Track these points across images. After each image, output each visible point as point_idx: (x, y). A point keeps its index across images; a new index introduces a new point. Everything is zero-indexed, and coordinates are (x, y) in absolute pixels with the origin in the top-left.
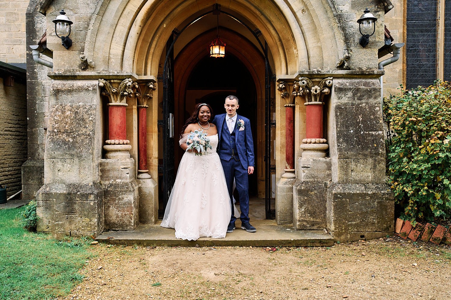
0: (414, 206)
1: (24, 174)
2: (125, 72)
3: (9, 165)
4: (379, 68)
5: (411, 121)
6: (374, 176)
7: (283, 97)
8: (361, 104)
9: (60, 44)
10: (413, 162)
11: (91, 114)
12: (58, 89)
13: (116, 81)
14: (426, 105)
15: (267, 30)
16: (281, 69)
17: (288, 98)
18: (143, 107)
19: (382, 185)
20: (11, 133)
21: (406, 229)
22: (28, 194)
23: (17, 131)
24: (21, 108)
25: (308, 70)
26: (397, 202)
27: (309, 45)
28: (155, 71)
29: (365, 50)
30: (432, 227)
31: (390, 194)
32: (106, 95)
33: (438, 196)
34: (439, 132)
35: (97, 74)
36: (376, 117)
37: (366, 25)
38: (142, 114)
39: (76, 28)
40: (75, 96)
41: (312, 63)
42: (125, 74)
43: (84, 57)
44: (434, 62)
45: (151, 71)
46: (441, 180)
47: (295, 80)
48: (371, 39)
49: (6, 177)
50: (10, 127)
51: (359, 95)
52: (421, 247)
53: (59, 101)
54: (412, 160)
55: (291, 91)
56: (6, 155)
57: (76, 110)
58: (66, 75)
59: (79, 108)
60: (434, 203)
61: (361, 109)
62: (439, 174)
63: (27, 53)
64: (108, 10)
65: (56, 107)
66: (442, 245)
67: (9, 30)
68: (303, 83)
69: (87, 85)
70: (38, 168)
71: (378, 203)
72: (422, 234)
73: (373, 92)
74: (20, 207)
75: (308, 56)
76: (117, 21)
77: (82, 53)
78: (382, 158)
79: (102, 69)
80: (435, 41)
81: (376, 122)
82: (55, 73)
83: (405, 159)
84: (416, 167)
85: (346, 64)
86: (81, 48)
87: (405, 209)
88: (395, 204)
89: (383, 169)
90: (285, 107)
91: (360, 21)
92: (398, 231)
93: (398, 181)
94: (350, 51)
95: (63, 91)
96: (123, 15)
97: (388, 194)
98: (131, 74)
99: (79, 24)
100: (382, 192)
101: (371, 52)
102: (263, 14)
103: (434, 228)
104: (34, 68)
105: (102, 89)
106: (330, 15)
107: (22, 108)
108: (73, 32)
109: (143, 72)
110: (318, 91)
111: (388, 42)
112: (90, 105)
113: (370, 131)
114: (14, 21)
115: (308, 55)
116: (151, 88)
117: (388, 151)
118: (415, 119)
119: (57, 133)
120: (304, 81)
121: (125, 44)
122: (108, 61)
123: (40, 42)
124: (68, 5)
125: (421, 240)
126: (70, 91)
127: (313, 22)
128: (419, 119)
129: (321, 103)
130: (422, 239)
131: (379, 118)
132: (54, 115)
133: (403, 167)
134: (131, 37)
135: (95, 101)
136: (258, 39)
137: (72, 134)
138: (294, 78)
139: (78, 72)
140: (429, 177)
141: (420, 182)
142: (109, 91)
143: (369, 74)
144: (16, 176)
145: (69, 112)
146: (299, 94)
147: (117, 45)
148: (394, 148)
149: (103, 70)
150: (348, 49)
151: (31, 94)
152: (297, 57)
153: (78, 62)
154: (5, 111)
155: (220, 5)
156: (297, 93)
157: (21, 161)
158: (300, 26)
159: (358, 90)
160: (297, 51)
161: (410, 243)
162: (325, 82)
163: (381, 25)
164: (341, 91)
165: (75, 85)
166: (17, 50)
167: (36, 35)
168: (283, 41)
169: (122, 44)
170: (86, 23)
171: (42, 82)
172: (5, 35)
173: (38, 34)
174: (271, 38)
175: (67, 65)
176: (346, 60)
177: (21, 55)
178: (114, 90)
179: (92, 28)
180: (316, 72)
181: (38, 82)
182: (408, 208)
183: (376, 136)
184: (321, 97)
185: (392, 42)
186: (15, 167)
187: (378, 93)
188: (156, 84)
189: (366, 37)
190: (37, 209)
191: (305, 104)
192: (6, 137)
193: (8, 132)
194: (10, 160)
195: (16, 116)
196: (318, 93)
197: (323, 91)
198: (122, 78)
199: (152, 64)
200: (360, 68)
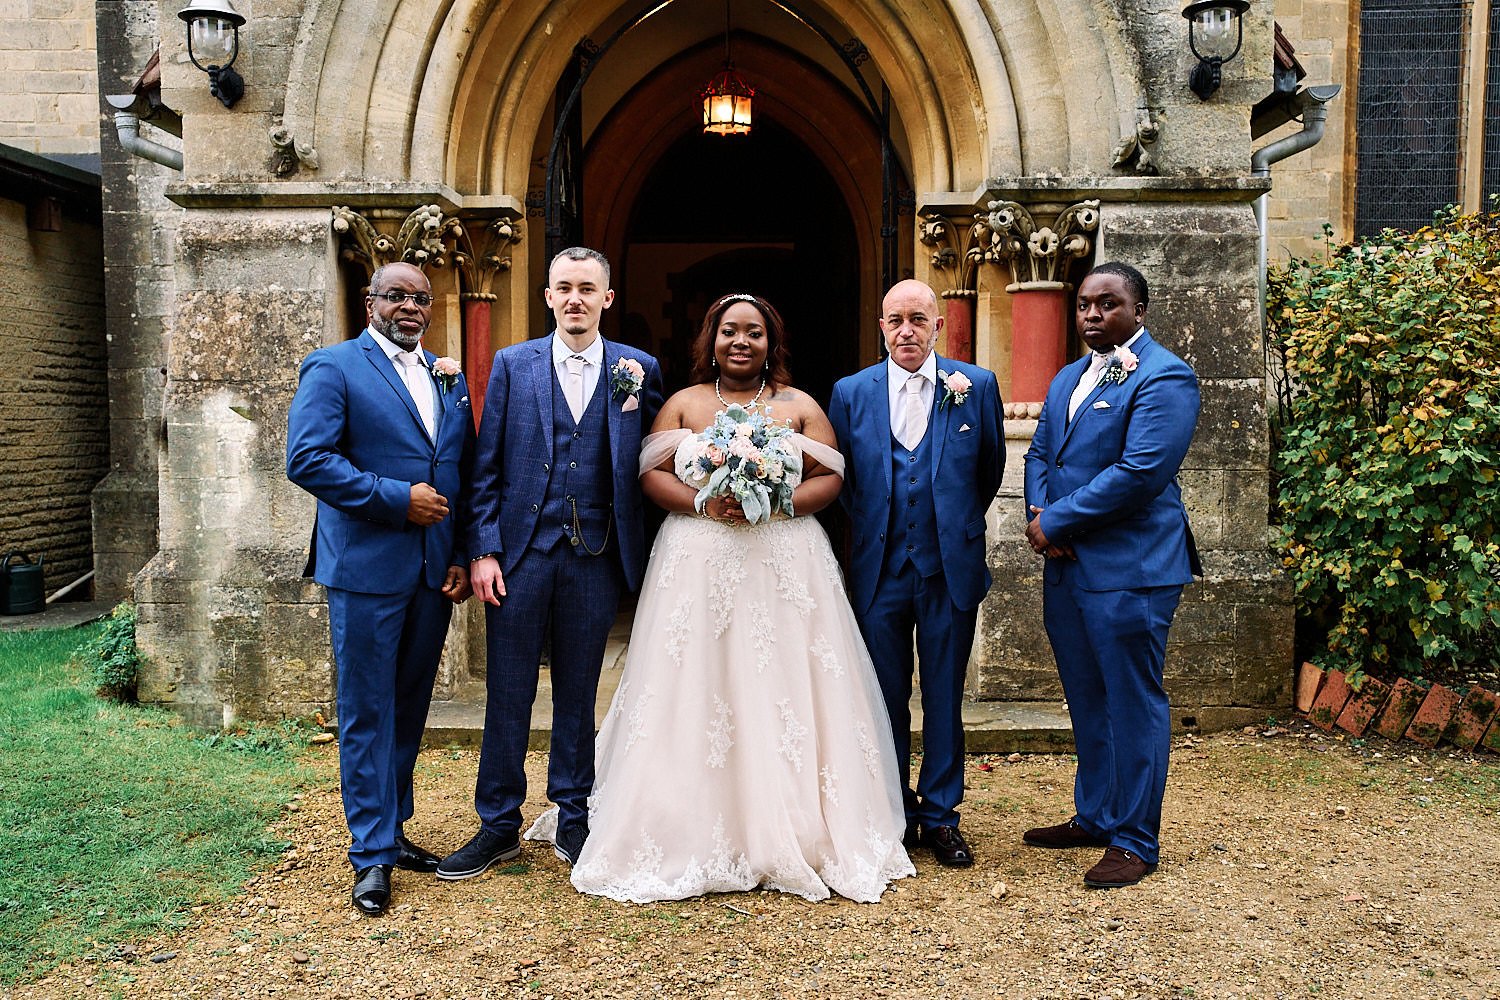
0: (1357, 624)
1: (98, 520)
2: (418, 185)
3: (50, 489)
4: (1255, 169)
5: (1352, 343)
6: (1230, 527)
7: (937, 267)
8: (1192, 287)
9: (205, 91)
10: (1356, 478)
11: (308, 320)
12: (200, 241)
13: (388, 213)
14: (1406, 291)
15: (887, 43)
16: (932, 173)
17: (954, 268)
18: (480, 299)
19: (1257, 556)
20: (55, 383)
21: (1332, 698)
22: (113, 584)
23: (75, 380)
24: (86, 303)
25: (1020, 177)
26: (1304, 610)
27: (1024, 92)
28: (519, 180)
29: (1205, 109)
30: (1415, 693)
31: (1282, 583)
32: (357, 260)
33: (1437, 589)
34: (1444, 382)
35: (327, 191)
36: (1241, 331)
37: (1212, 26)
38: (477, 323)
39: (256, 37)
40: (257, 261)
41: (1031, 153)
42: (418, 190)
43: (285, 134)
44: (1451, 147)
45: (504, 181)
46: (1446, 539)
47: (975, 209)
48: (1227, 73)
49: (42, 529)
50: (51, 366)
51: (1185, 258)
52: (1378, 755)
53: (205, 280)
54: (1355, 472)
55: (965, 247)
56: (39, 457)
57: (261, 310)
58: (226, 192)
59: (270, 302)
60: (1422, 613)
61: (1190, 307)
62: (1439, 518)
63: (102, 122)
65: (195, 299)
66: (1445, 749)
67: (43, 44)
68: (1003, 219)
69: (293, 226)
70: (145, 498)
71: (1242, 612)
72: (1383, 713)
73: (1235, 249)
74: (88, 623)
75: (1019, 129)
76: (391, 12)
77: (276, 119)
78: (1257, 467)
79: (342, 174)
80: (1456, 77)
81: (1239, 347)
82: (191, 189)
83: (1332, 471)
84: (1364, 496)
85: (1144, 157)
86: (272, 104)
87: (1331, 634)
88: (1296, 616)
89: (1260, 504)
90: (945, 297)
91: (1192, 12)
92: (1305, 705)
93: (1310, 541)
94: (1157, 113)
95: (215, 248)
97: (1273, 584)
98: (439, 192)
99: (267, 23)
100: (1256, 577)
101: (1228, 117)
103: (1420, 695)
104: (124, 171)
105: (345, 240)
107: (92, 304)
108: (247, 52)
109: (479, 184)
110: (1052, 247)
111: (1288, 83)
112: (303, 293)
113: (1220, 378)
114: (58, 13)
115: (1019, 125)
116: (505, 236)
117: (1277, 445)
118: (1366, 339)
119: (198, 384)
120: (1005, 213)
121: (418, 89)
122: (361, 149)
123: (141, 83)
125: (1377, 734)
126: (238, 247)
128: (1379, 337)
129: (1059, 285)
130: (1379, 731)
131: (1249, 333)
132: (187, 326)
133: (1324, 497)
134: (438, 66)
135: (320, 278)
136: (857, 74)
137: (247, 386)
138: (974, 203)
139: (265, 185)
140: (1407, 530)
141: (1380, 544)
142: (365, 247)
143: (1220, 190)
144: (75, 525)
145: (238, 316)
146: (988, 255)
147: (390, 92)
148: (1295, 433)
149: (347, 178)
150: (1151, 105)
151: (119, 255)
152: (984, 131)
153: (264, 152)
154: (33, 314)
156: (983, 253)
157: (91, 475)
158: (995, 30)
159: (1182, 241)
160: (985, 112)
161: (1342, 744)
162: (1074, 217)
163: (1264, 24)
164: (1126, 244)
165: (256, 226)
166: (72, 111)
167: (131, 60)
168: (938, 79)
169: (409, 90)
170: (290, 19)
171: (152, 218)
172: (29, 61)
173: (135, 56)
174: (898, 69)
175: (229, 162)
176: (1143, 144)
177: (83, 126)
178: (382, 244)
179: (309, 38)
180: (1046, 183)
181: (138, 216)
182: (1338, 630)
183: (1238, 393)
184: (1061, 266)
185: (1300, 83)
186: (71, 497)
187: (1248, 253)
188: (523, 223)
189: (1213, 66)
190: (139, 629)
191: (1010, 287)
192: (39, 397)
193: (46, 382)
194: (54, 472)
195: (70, 328)
196: (1051, 253)
197: (1067, 247)
198: (407, 204)
199: (510, 158)
200: (1189, 170)
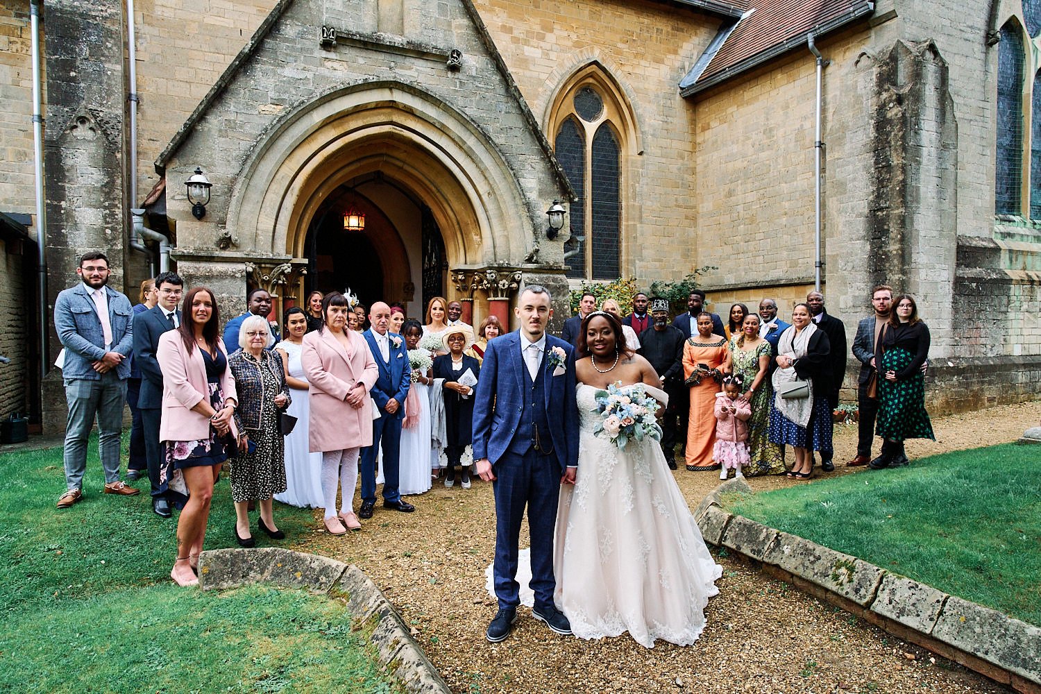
1: (44, 395)
2: (278, 255)
7: (458, 291)
9: (188, 212)
12: (190, 275)
13: (268, 265)
16: (457, 257)
17: (465, 291)
18: (291, 298)
25: (496, 263)
27: (495, 233)
29: (551, 243)
32: (253, 284)
35: (243, 256)
37: (555, 218)
40: (216, 284)
41: (498, 254)
42: (277, 257)
43: (227, 233)
47: (480, 271)
48: (558, 232)
55: (470, 283)
64: (257, 172)
68: (492, 276)
69: (230, 269)
75: (494, 247)
77: (222, 226)
79: (249, 250)
80: (583, 222)
85: (535, 258)
86: (219, 219)
91: (549, 213)
94: (538, 244)
95: (197, 278)
96: (275, 179)
99: (216, 186)
101: (558, 246)
102: (439, 191)
105: (249, 275)
106: (519, 202)
109: (292, 253)
110: (506, 286)
115: (494, 245)
116: (304, 274)
120: (494, 274)
121: (277, 216)
122: (255, 239)
124: (199, 159)
127: (499, 208)
138: (479, 269)
139: (216, 252)
142: (258, 279)
143: (557, 270)
149: (251, 251)
150: (537, 241)
152: (480, 245)
153: (216, 239)
155: (382, 173)
156: (478, 286)
158: (486, 211)
160: (481, 238)
162: (514, 276)
165: (214, 269)
169: (274, 217)
170: (227, 186)
175: (198, 242)
176: (534, 254)
178: (264, 278)
179: (239, 195)
180: (504, 265)
189: (555, 230)
191: (489, 299)
192: (9, 336)
196: (505, 288)
197: (511, 286)
198: (277, 263)
199: (303, 243)
200: (547, 262)
